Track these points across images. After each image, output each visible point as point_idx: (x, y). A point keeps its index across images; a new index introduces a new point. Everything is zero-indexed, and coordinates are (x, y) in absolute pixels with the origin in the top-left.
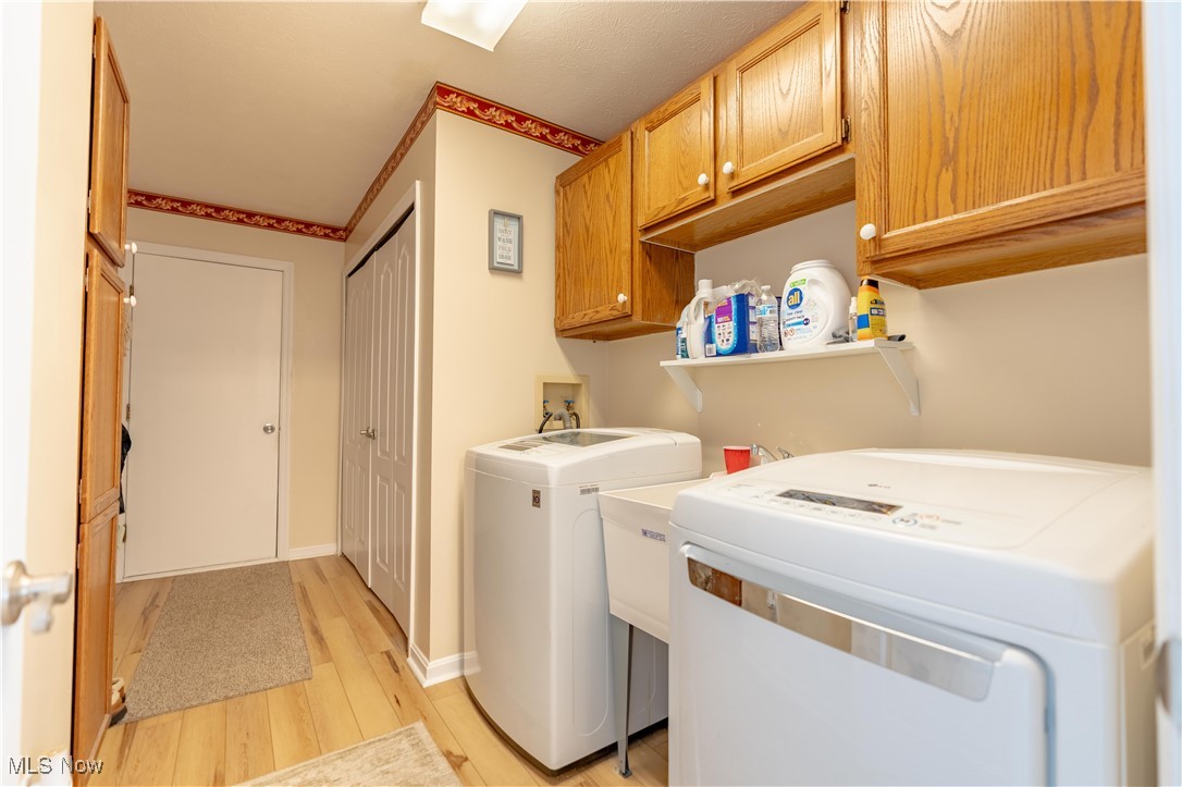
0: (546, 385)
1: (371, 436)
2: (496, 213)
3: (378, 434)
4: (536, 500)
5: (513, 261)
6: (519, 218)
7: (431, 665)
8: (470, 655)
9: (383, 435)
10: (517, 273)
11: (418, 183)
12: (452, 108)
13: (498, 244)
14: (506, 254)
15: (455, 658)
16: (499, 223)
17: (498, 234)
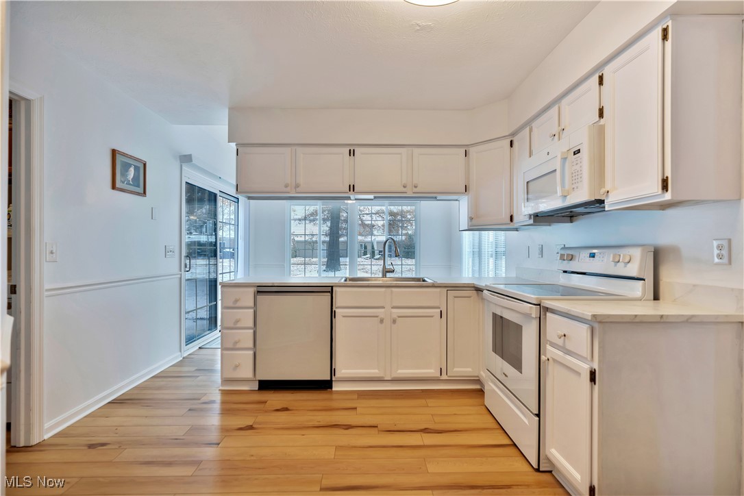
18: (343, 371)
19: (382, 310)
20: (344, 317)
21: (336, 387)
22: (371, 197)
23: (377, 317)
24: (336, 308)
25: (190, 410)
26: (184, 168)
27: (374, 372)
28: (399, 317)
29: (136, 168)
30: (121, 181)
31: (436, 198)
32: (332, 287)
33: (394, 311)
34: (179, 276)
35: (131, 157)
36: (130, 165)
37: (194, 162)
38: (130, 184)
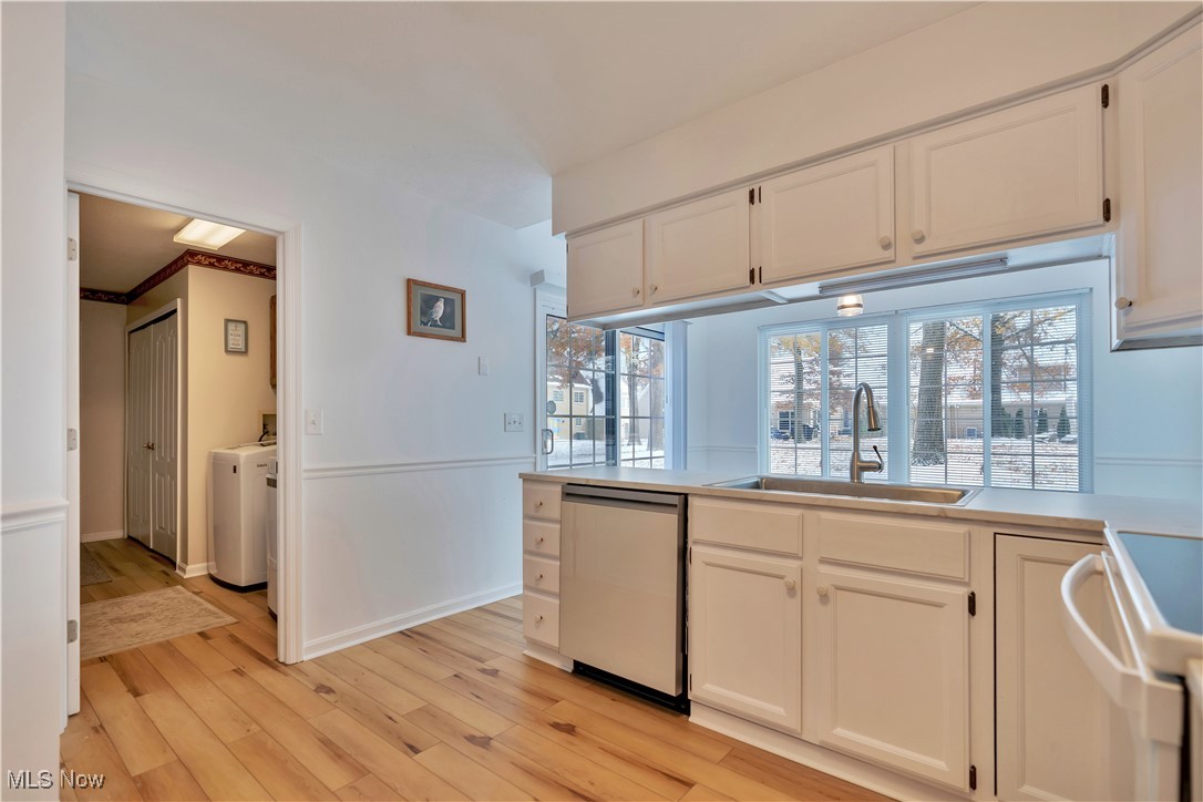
0: (264, 415)
1: (151, 447)
2: (227, 321)
3: (156, 446)
4: (235, 471)
5: (241, 347)
6: (245, 322)
7: (188, 568)
8: (212, 563)
9: (160, 447)
10: (245, 352)
11: (179, 300)
12: (199, 263)
13: (230, 337)
14: (237, 341)
15: (205, 564)
16: (231, 326)
17: (230, 332)
18: (707, 686)
19: (795, 564)
20: (708, 564)
21: (697, 717)
22: (811, 288)
23: (782, 578)
24: (695, 542)
25: (455, 676)
26: (538, 293)
27: (776, 711)
28: (838, 588)
29: (448, 302)
30: (422, 322)
31: (1003, 260)
32: (686, 495)
33: (825, 569)
34: (533, 460)
35: (437, 287)
36: (437, 299)
37: (547, 280)
38: (439, 326)
